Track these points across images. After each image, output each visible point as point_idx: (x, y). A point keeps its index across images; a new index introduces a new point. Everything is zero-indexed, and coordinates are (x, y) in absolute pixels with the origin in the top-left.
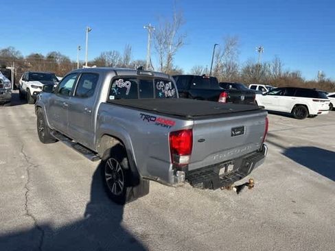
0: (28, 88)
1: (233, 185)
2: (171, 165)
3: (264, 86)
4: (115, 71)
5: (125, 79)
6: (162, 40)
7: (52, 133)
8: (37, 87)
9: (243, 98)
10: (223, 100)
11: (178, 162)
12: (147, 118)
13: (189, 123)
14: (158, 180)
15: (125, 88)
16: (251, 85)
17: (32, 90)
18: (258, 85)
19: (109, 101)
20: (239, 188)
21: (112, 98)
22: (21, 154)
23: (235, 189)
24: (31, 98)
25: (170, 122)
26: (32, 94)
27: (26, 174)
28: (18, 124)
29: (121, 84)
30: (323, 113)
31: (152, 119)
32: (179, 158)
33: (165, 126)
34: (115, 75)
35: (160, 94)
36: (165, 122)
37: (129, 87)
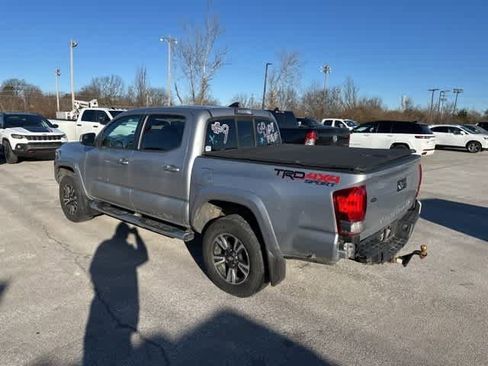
0: (5, 140)
1: (397, 256)
2: (337, 236)
3: (341, 120)
4: (209, 111)
5: (222, 121)
6: (191, 59)
7: (94, 207)
8: (21, 137)
9: (335, 139)
10: (311, 142)
11: (349, 230)
12: (287, 174)
13: (360, 178)
14: (313, 257)
15: (222, 134)
16: (324, 121)
17: (14, 143)
18: (334, 120)
19: (205, 155)
20: (406, 259)
21: (209, 149)
22: (50, 241)
23: (400, 261)
24: (12, 154)
25: (331, 178)
26: (13, 148)
27: (78, 268)
28: (14, 197)
29: (217, 128)
30: (429, 153)
31: (297, 175)
32: (350, 225)
33: (322, 184)
34: (209, 117)
35: (262, 139)
36: (323, 177)
37: (226, 132)
